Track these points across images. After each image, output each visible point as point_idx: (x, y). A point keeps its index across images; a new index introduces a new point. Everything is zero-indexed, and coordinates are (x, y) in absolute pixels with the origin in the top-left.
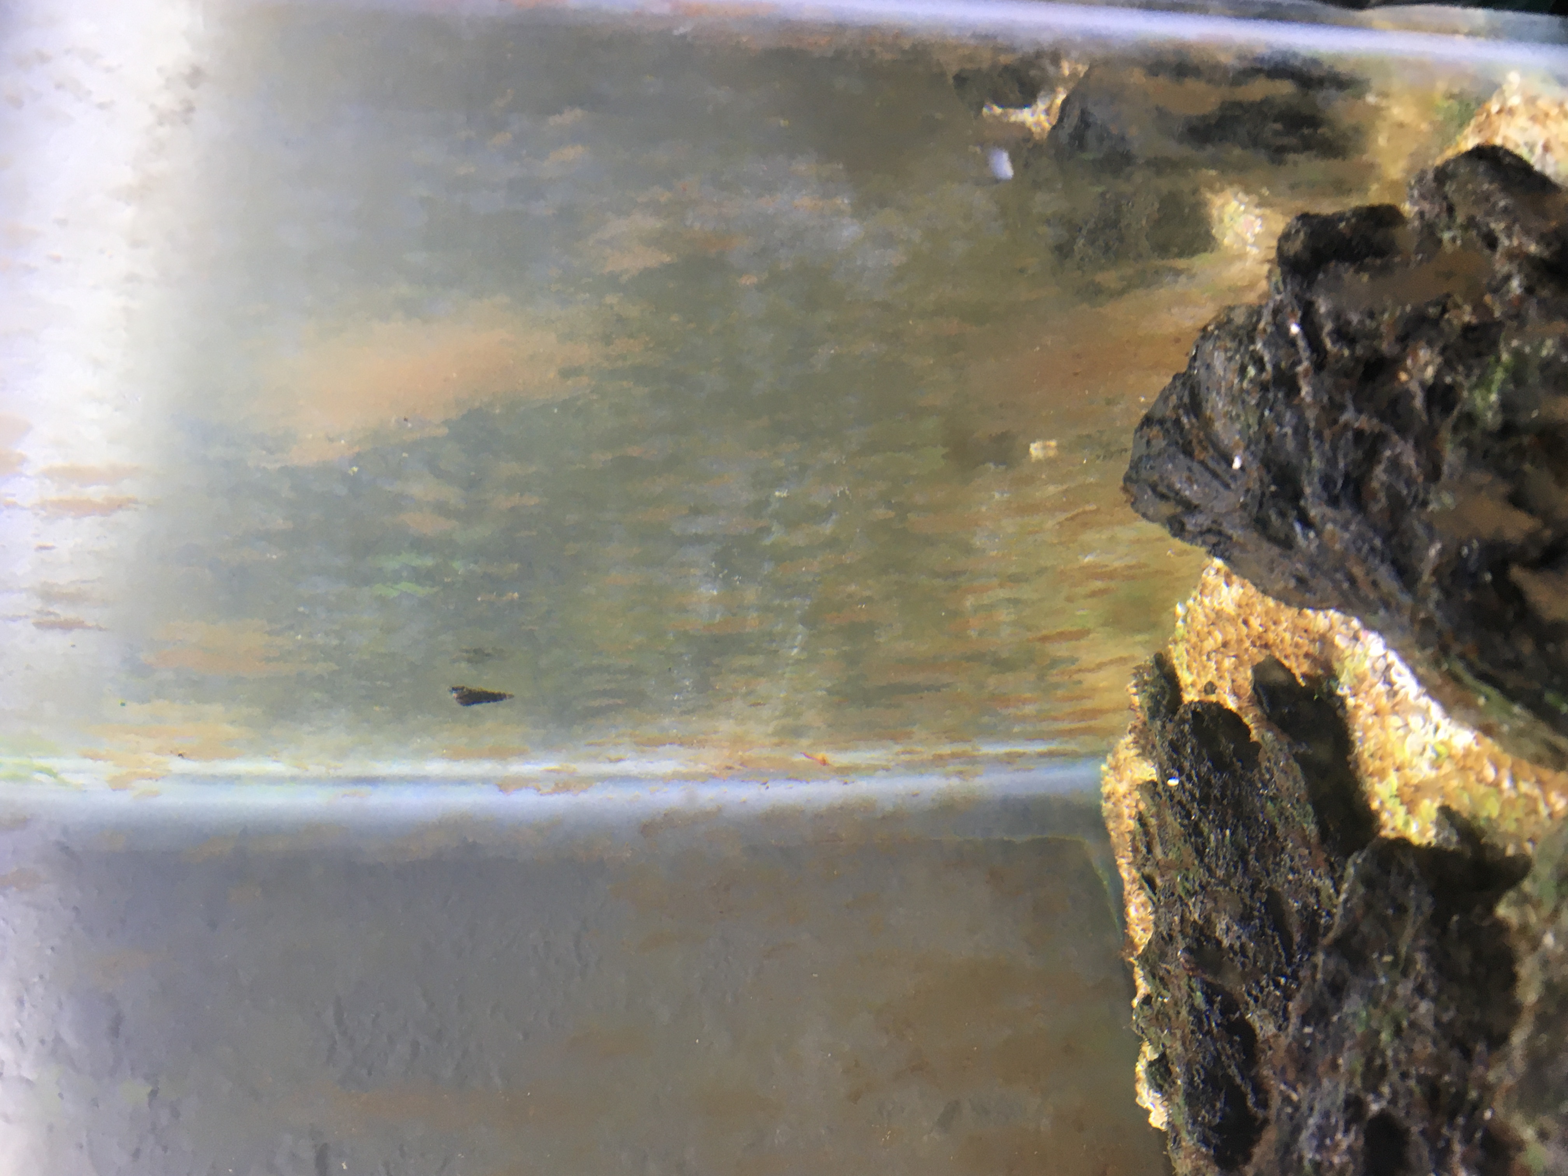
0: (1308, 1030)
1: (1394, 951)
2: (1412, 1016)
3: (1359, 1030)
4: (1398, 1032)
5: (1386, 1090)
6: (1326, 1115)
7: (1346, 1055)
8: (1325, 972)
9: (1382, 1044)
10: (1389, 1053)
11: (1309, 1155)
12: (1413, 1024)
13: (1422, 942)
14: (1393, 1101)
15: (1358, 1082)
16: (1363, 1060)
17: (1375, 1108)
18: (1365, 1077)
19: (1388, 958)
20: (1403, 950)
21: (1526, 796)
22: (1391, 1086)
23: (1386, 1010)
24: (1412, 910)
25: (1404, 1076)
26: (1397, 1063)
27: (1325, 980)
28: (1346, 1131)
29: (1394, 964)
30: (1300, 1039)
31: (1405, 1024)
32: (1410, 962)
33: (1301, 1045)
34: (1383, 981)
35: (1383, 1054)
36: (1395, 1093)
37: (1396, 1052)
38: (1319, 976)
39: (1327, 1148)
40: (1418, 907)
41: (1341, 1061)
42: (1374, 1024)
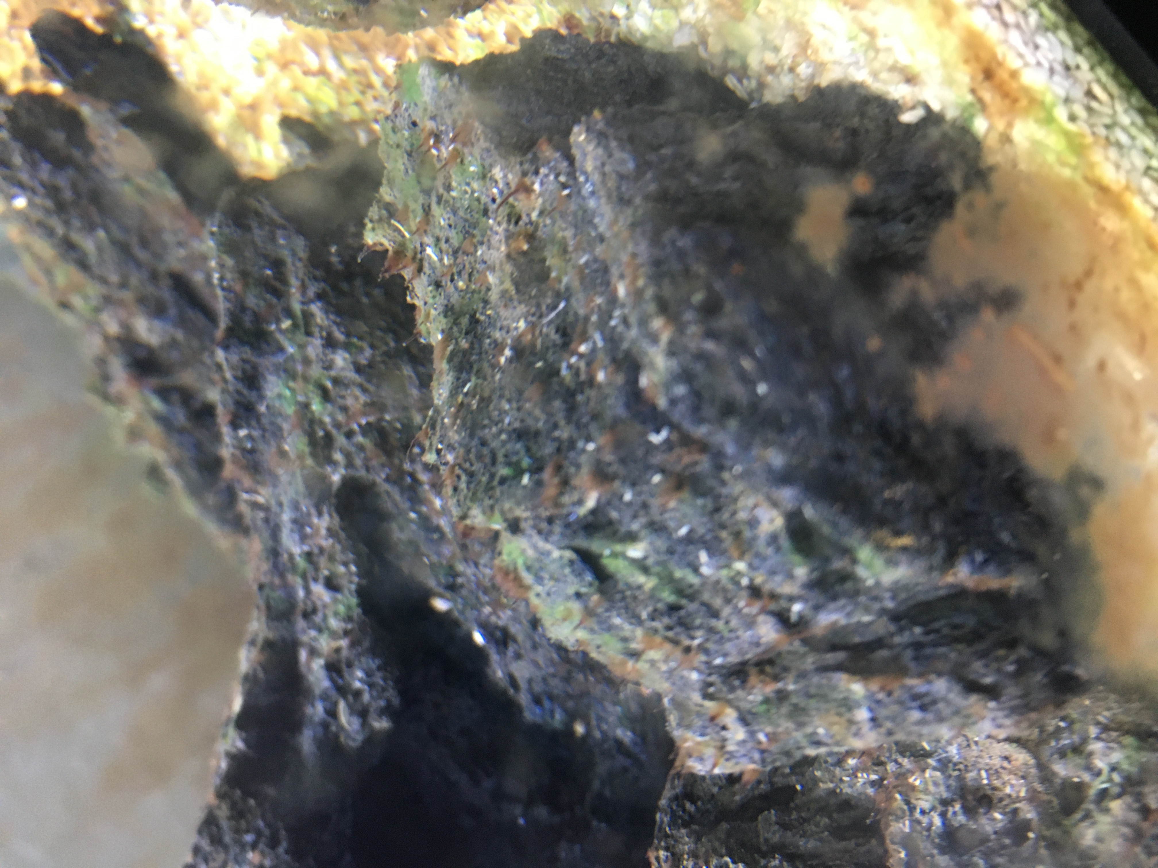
0: (243, 433)
1: (289, 313)
2: (333, 373)
3: (290, 410)
4: (325, 396)
5: (338, 456)
6: (296, 506)
7: (289, 440)
8: (233, 368)
9: (317, 415)
10: (327, 420)
11: (297, 550)
12: (336, 381)
13: (311, 292)
14: (350, 464)
15: (309, 462)
16: (305, 440)
17: (336, 478)
18: (314, 455)
19: (286, 324)
20: (297, 307)
21: (355, 71)
22: (341, 451)
23: (306, 379)
24: (289, 260)
25: (350, 435)
26: (338, 426)
27: (236, 378)
28: (320, 514)
29: (295, 326)
30: (239, 445)
31: (329, 384)
32: (308, 316)
33: (244, 450)
34: (291, 350)
35: (321, 423)
36: (348, 456)
37: (331, 415)
38: (228, 375)
39: (311, 536)
40: (294, 254)
41: (287, 448)
42: (301, 398)
